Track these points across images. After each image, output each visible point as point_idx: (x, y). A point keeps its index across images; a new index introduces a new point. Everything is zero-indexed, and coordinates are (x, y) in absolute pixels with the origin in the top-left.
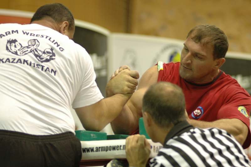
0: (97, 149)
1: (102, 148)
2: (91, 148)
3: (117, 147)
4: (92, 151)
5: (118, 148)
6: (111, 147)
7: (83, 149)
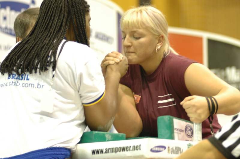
0: (107, 151)
2: (101, 150)
3: (127, 149)
4: (102, 153)
6: (120, 147)
7: (92, 150)
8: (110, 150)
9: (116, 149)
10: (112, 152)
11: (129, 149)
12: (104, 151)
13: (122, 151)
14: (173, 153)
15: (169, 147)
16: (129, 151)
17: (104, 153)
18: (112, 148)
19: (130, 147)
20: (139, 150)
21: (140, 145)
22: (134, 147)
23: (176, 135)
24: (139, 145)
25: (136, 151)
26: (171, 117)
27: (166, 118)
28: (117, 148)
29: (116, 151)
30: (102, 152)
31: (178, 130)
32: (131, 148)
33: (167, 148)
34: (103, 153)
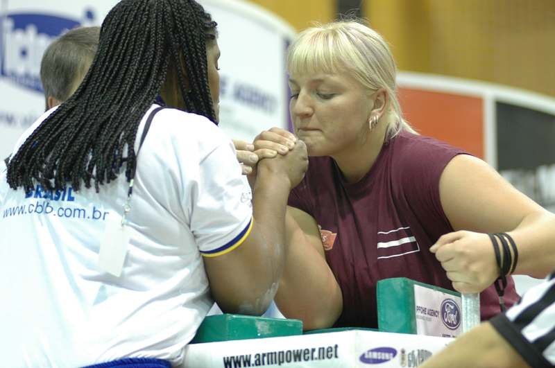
0: (259, 359)
1: (270, 355)
2: (245, 358)
3: (305, 354)
4: (247, 364)
5: (307, 356)
6: (290, 351)
7: (224, 358)
8: (266, 359)
9: (281, 354)
10: (272, 363)
11: (310, 355)
12: (253, 361)
13: (295, 361)
14: (412, 365)
15: (403, 352)
16: (310, 361)
17: (253, 365)
18: (272, 353)
19: (313, 350)
20: (333, 357)
21: (336, 346)
22: (321, 349)
23: (420, 323)
24: (333, 346)
25: (326, 359)
26: (409, 281)
27: (398, 283)
28: (283, 352)
29: (281, 360)
30: (247, 362)
31: (424, 310)
32: (316, 354)
33: (399, 353)
34: (249, 365)
